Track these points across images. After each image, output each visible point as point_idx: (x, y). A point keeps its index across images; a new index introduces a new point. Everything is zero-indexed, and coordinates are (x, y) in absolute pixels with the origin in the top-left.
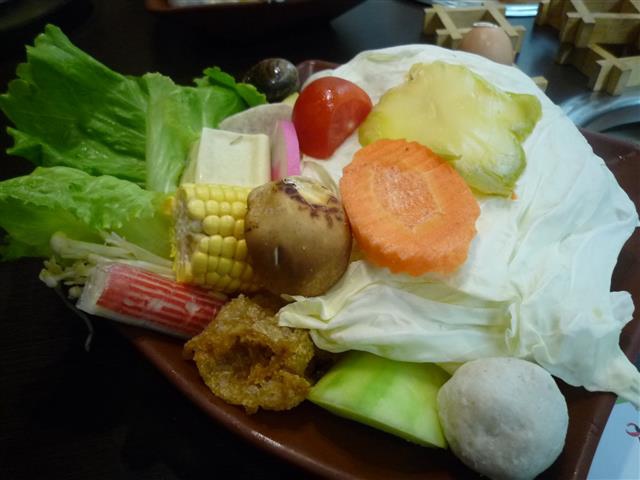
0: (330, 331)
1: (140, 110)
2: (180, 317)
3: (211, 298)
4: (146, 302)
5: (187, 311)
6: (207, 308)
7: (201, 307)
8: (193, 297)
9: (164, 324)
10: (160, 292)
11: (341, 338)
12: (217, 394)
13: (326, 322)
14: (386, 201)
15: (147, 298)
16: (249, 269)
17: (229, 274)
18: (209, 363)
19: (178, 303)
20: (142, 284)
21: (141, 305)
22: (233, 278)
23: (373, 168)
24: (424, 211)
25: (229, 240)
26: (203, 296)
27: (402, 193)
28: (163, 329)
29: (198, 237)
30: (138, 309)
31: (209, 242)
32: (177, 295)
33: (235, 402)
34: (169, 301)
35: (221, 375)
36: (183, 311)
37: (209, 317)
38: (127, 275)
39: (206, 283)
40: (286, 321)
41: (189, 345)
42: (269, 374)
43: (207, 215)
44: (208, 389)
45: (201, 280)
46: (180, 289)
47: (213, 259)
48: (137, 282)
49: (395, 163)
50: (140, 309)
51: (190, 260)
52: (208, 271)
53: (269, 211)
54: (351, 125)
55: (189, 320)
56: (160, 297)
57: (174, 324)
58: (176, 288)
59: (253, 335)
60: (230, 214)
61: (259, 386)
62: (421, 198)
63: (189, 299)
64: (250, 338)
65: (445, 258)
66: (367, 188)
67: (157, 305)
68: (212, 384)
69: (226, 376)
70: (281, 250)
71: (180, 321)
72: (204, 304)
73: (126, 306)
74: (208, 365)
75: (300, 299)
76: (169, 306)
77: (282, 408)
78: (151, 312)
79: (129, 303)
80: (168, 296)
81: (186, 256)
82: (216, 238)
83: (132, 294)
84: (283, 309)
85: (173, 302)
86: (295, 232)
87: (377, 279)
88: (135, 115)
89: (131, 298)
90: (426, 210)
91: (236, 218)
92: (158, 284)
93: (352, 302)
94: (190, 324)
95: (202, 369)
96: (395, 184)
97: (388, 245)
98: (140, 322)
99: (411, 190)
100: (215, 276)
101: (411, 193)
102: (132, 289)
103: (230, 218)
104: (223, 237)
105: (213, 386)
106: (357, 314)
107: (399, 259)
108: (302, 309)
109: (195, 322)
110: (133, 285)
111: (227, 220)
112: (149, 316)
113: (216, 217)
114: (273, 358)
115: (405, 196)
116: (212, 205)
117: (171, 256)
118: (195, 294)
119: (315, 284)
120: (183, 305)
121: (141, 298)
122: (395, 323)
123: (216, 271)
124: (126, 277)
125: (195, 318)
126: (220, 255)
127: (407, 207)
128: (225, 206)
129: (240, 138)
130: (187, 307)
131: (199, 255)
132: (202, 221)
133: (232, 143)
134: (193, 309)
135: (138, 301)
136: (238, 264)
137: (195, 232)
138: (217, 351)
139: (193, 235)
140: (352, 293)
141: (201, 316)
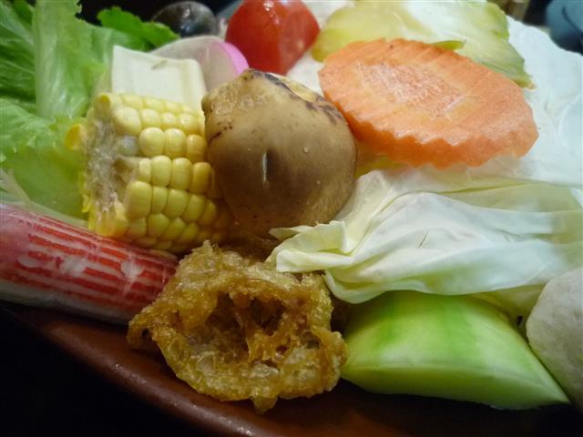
0: (356, 267)
1: (18, 37)
2: (112, 284)
3: (156, 257)
4: (59, 261)
5: (123, 274)
6: (153, 270)
7: (144, 268)
8: (131, 255)
9: (89, 297)
10: (79, 246)
11: (379, 272)
12: (201, 390)
13: (348, 255)
14: (391, 95)
15: (58, 254)
16: (211, 206)
17: (182, 217)
18: (177, 342)
19: (110, 263)
20: (49, 232)
21: (50, 266)
22: (187, 223)
23: (357, 67)
24: (447, 98)
25: (180, 162)
26: (143, 254)
27: (408, 85)
28: (87, 307)
29: (132, 161)
30: (45, 274)
31: (152, 165)
32: (106, 251)
33: (234, 397)
34: (94, 258)
35: (200, 358)
36: (119, 276)
37: (157, 284)
38: (22, 218)
39: (147, 235)
40: (288, 263)
41: (136, 322)
42: (284, 342)
43: (144, 126)
44: (184, 384)
45: (140, 228)
46: (108, 242)
47: (160, 191)
48: (39, 228)
49: (384, 59)
50: (48, 274)
51: (121, 200)
52: (152, 212)
53: (246, 103)
54: (301, 45)
55: (127, 289)
56: (81, 253)
57: (105, 296)
58: (103, 241)
59: (247, 286)
60: (178, 128)
61: (269, 363)
62: (436, 87)
63: (124, 257)
64: (245, 291)
65: (513, 134)
66: (358, 86)
67: (77, 267)
68: (187, 374)
69: (210, 360)
70: (272, 156)
71: (113, 291)
72: (149, 264)
73: (24, 268)
74: (176, 346)
75: (303, 229)
76: (97, 266)
77: (320, 391)
78: (67, 278)
79: (29, 263)
80: (92, 252)
81: (115, 195)
82: (162, 160)
83: (33, 247)
84: (277, 249)
85: (102, 261)
86: (290, 127)
87: (405, 189)
88: (12, 42)
89: (32, 254)
90: (448, 97)
91: (188, 133)
92: (74, 235)
93: (379, 223)
94: (130, 296)
95: (169, 354)
96: (393, 79)
97: (421, 135)
98: (49, 297)
99: (418, 81)
100: (161, 219)
101: (419, 85)
102: (32, 239)
103: (178, 132)
104: (172, 159)
105: (193, 377)
106: (392, 237)
107: (449, 146)
108: (309, 243)
109: (137, 292)
110: (34, 233)
111: (174, 135)
112: (64, 286)
113: (158, 130)
114: (285, 316)
115: (413, 89)
116: (149, 115)
117: (84, 211)
118: (133, 251)
119: (322, 204)
120: (117, 266)
121: (49, 254)
122: (452, 238)
123: (164, 212)
124: (21, 221)
125: (136, 285)
126: (168, 187)
127: (422, 98)
128: (168, 118)
129: (163, 64)
130: (124, 268)
131: (138, 186)
132: (138, 136)
133: (155, 67)
134: (133, 272)
135: (44, 258)
136: (196, 199)
137: (126, 155)
138: (190, 320)
139: (123, 158)
140: (377, 211)
141: (146, 281)
